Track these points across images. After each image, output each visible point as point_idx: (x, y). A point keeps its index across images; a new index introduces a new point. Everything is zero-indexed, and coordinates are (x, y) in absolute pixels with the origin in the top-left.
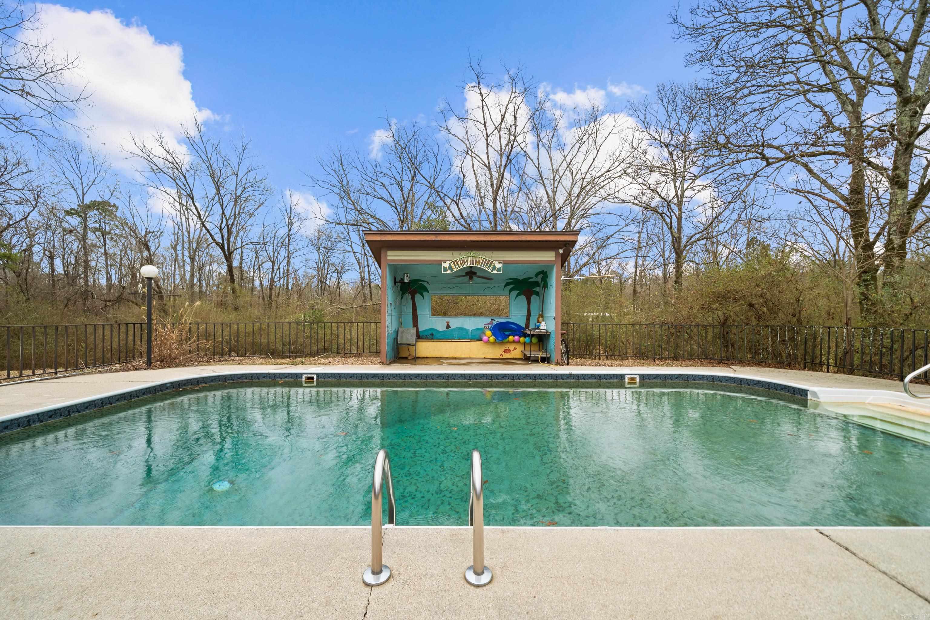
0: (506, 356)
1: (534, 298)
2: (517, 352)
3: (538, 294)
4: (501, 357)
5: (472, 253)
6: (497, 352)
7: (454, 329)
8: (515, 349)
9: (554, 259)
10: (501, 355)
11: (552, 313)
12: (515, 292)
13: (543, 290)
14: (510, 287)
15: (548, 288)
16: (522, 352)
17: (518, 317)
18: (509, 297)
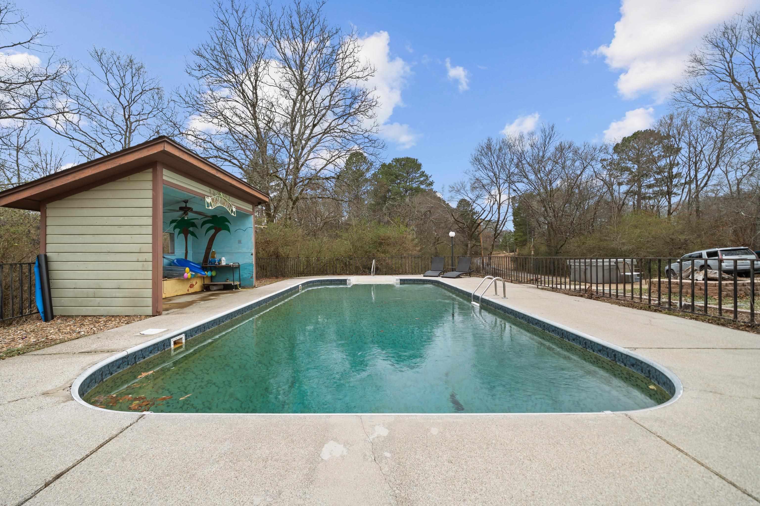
0: (192, 290)
1: (190, 236)
2: (198, 285)
3: (193, 234)
4: (188, 292)
5: (221, 194)
6: (184, 288)
8: (196, 283)
9: (252, 211)
10: (188, 290)
11: (245, 250)
12: (177, 230)
13: (212, 232)
14: (174, 224)
15: (229, 231)
16: (204, 285)
17: (180, 254)
18: (173, 234)
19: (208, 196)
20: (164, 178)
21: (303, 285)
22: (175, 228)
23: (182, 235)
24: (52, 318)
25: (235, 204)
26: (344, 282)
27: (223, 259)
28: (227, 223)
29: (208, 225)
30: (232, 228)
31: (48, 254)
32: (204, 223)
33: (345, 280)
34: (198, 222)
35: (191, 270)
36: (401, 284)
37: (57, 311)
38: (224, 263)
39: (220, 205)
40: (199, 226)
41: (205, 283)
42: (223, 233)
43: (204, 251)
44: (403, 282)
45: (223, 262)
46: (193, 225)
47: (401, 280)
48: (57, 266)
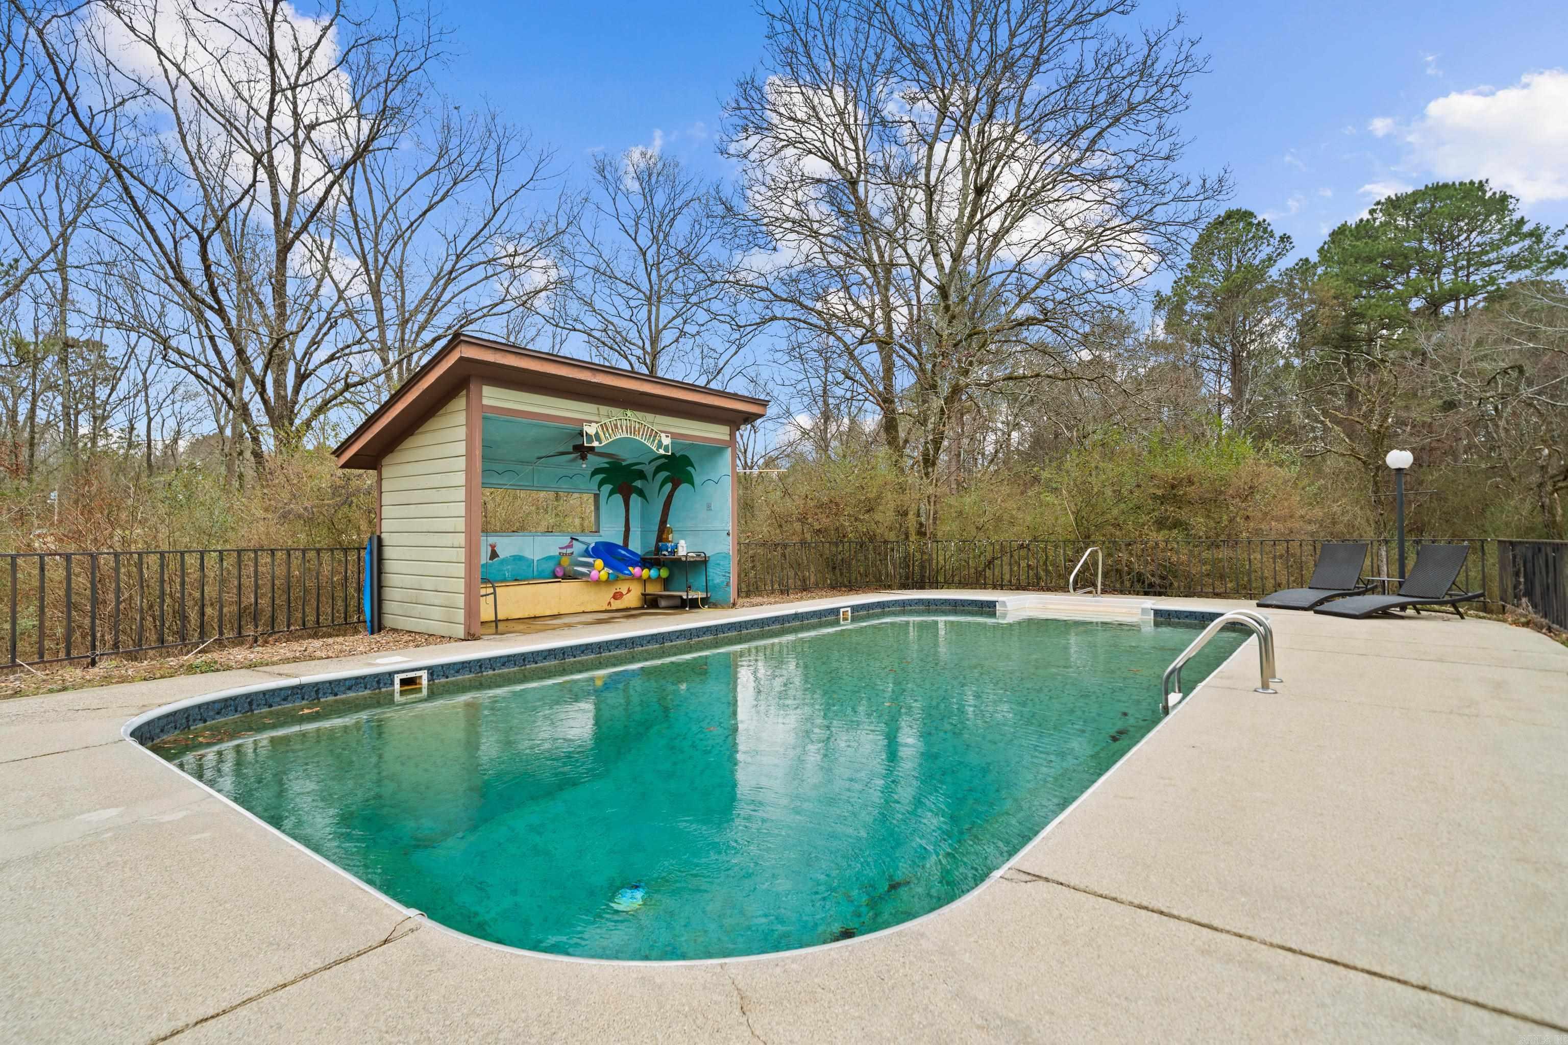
0: (617, 605)
1: (635, 499)
2: (632, 596)
3: (641, 493)
4: (609, 608)
5: (629, 413)
6: (600, 599)
7: (505, 561)
8: (629, 591)
10: (609, 603)
11: (717, 525)
12: (607, 488)
13: (669, 486)
14: (600, 477)
15: (692, 484)
16: (644, 595)
17: (612, 533)
18: (597, 497)
19: (591, 422)
20: (485, 402)
21: (855, 608)
22: (601, 484)
23: (618, 498)
24: (380, 630)
25: (667, 429)
26: (988, 608)
27: (682, 543)
28: (689, 468)
29: (663, 475)
30: (697, 480)
31: (383, 535)
32: (658, 470)
33: (992, 605)
34: (649, 469)
35: (607, 564)
36: (1157, 624)
37: (389, 620)
38: (682, 552)
39: (624, 435)
40: (650, 477)
41: (648, 591)
42: (684, 486)
43: (656, 528)
44: (1163, 618)
45: (680, 549)
46: (641, 475)
47: (1157, 613)
48: (388, 552)
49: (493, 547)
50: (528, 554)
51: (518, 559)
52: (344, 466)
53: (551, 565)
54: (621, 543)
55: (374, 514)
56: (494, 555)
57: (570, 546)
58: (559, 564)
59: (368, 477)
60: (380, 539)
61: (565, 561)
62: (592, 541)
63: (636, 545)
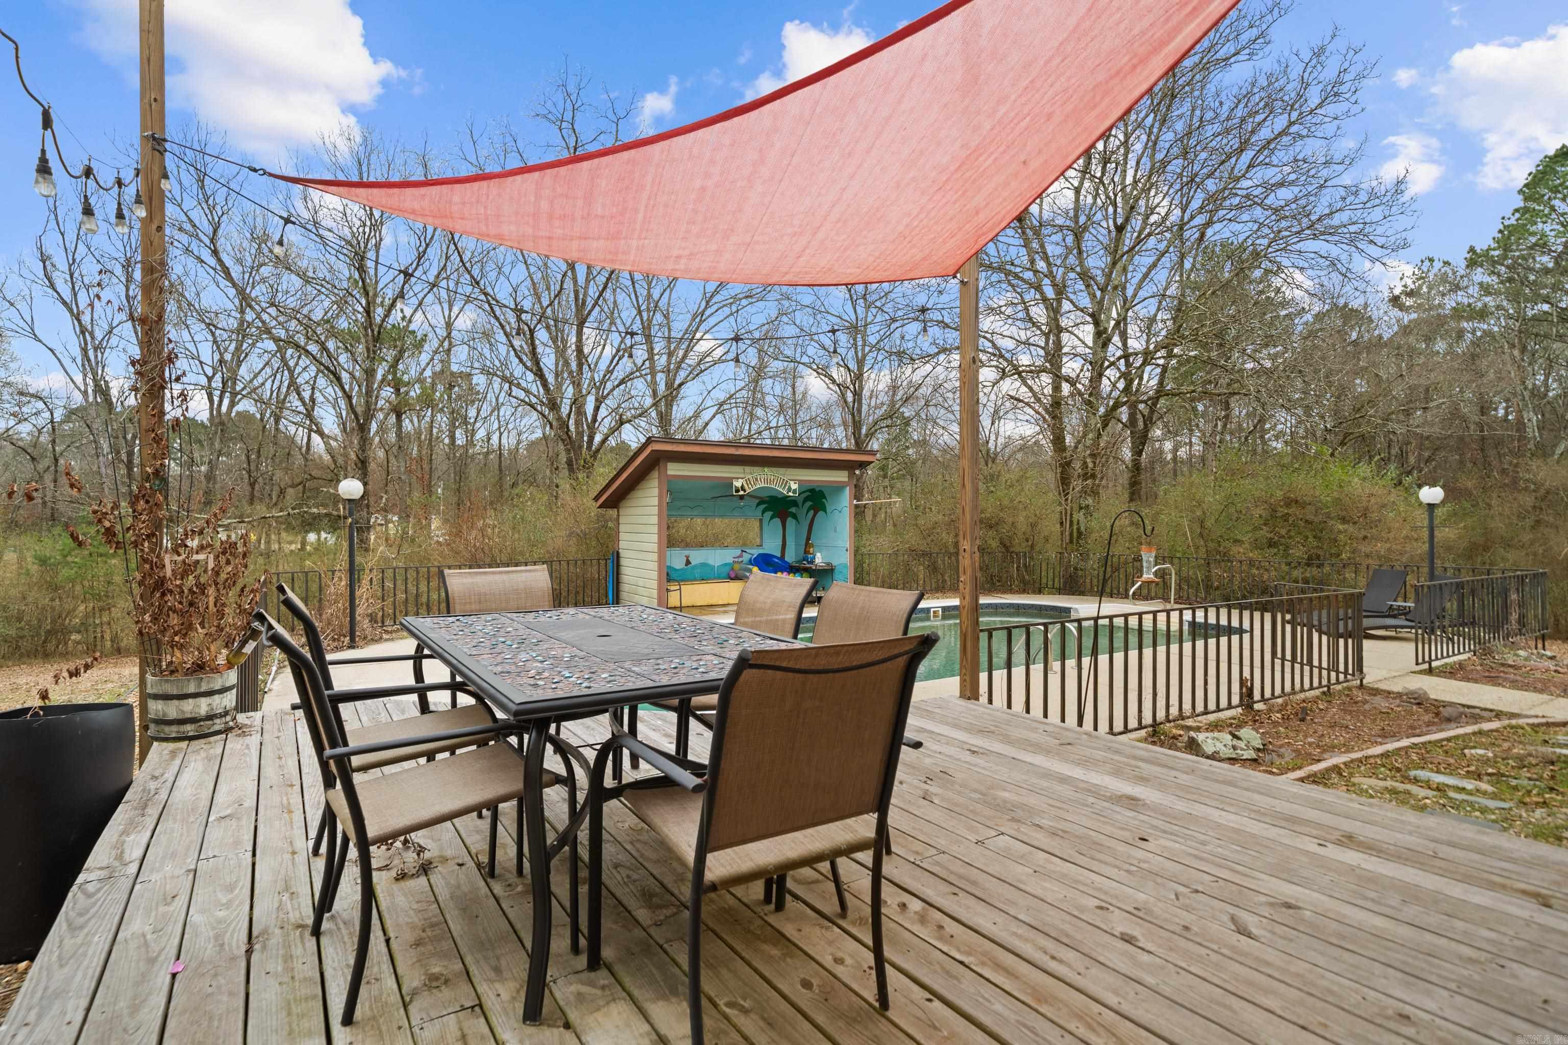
1: (790, 522)
3: (795, 516)
5: (766, 470)
7: (695, 567)
9: (846, 479)
12: (769, 514)
13: (812, 512)
14: (763, 506)
15: (827, 512)
17: (772, 546)
18: (761, 520)
19: (738, 478)
20: (670, 472)
22: (763, 512)
23: (777, 522)
27: (818, 555)
28: (824, 500)
29: (809, 504)
30: (828, 508)
31: (620, 551)
32: (805, 500)
34: (799, 500)
35: (764, 570)
40: (800, 505)
42: (821, 513)
43: (803, 543)
45: (819, 561)
46: (793, 505)
48: (623, 562)
49: (687, 557)
50: (711, 562)
51: (704, 565)
52: (600, 507)
53: (727, 569)
54: (779, 555)
55: (614, 536)
56: (688, 562)
57: (741, 556)
58: (732, 569)
59: (612, 513)
60: (618, 553)
61: (737, 567)
62: (756, 552)
63: (790, 557)
